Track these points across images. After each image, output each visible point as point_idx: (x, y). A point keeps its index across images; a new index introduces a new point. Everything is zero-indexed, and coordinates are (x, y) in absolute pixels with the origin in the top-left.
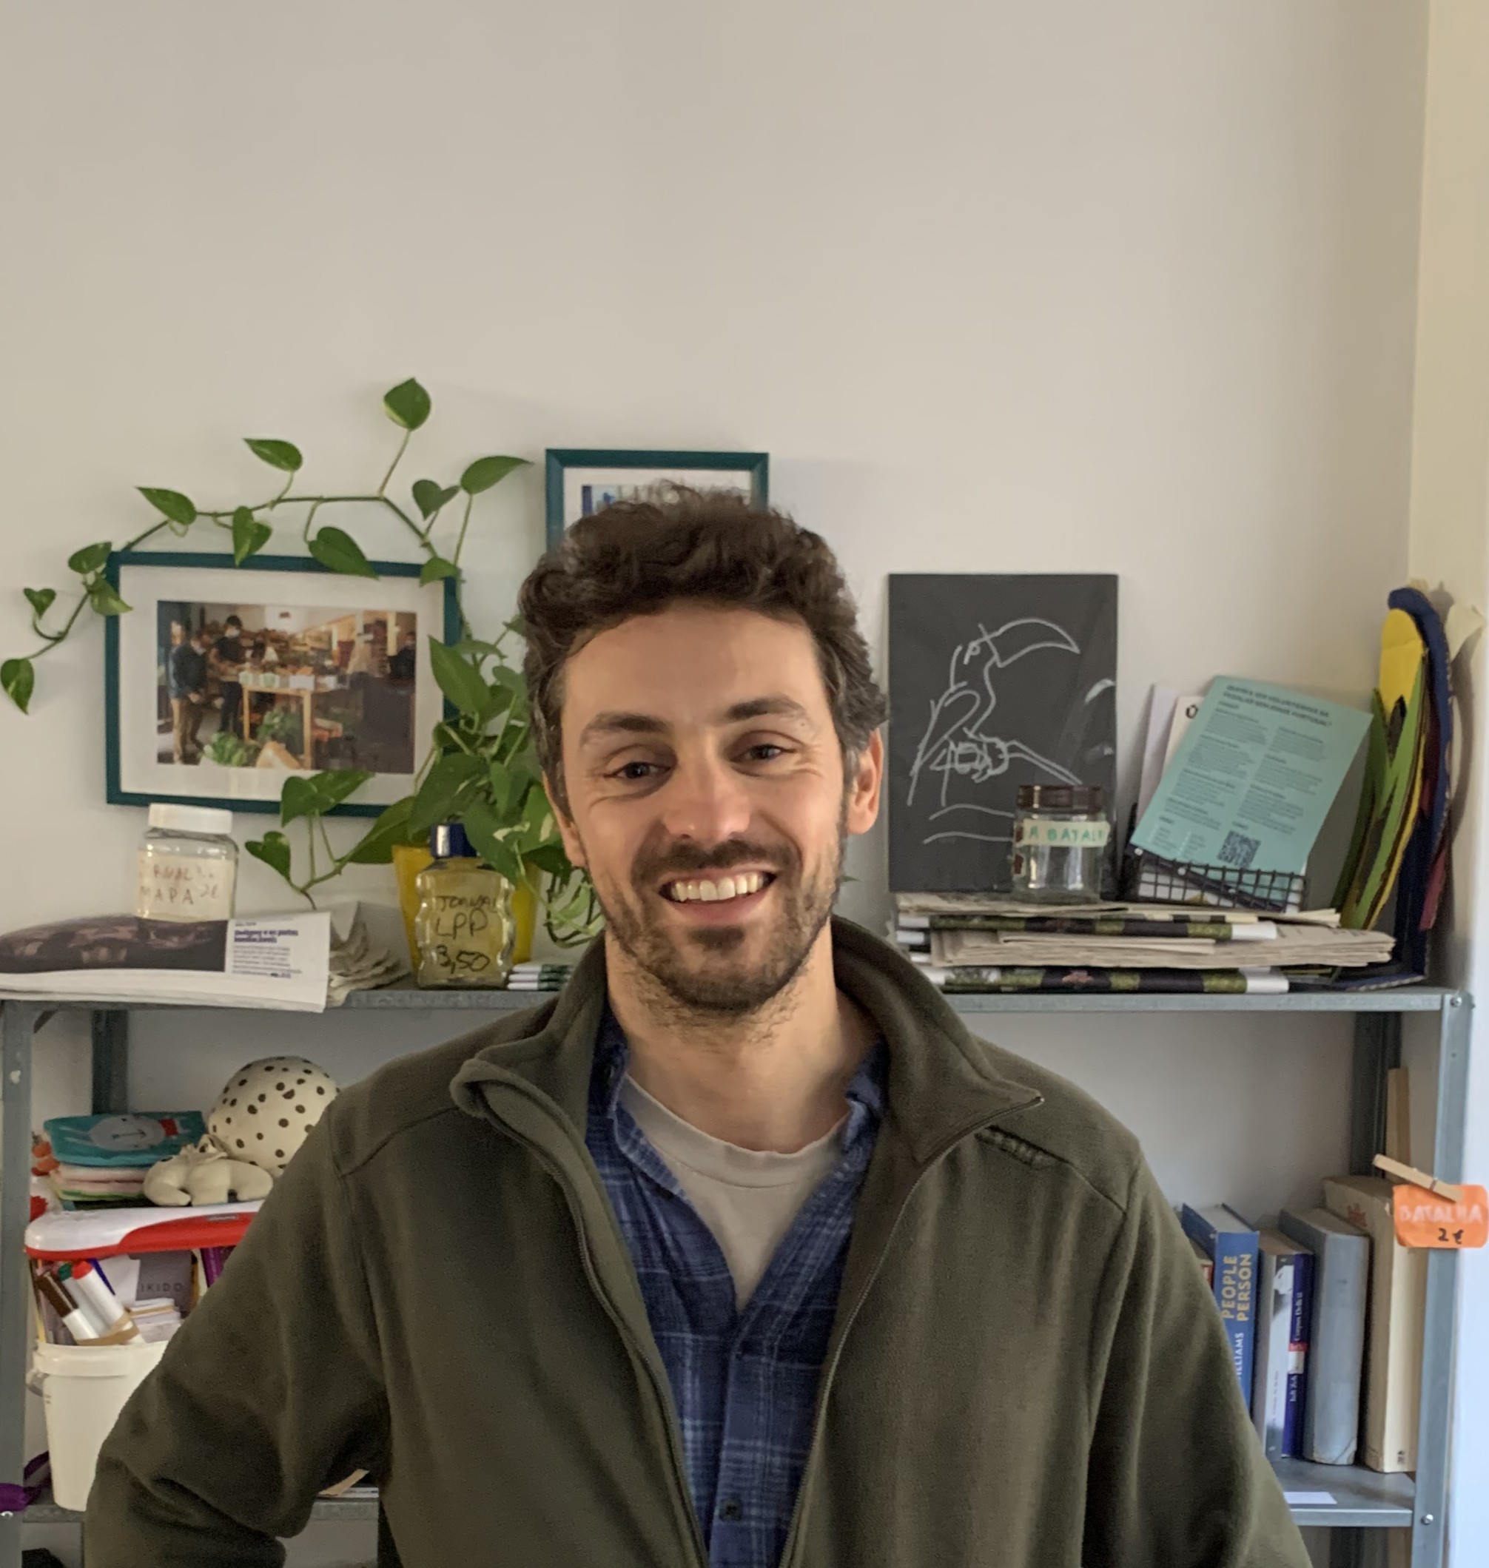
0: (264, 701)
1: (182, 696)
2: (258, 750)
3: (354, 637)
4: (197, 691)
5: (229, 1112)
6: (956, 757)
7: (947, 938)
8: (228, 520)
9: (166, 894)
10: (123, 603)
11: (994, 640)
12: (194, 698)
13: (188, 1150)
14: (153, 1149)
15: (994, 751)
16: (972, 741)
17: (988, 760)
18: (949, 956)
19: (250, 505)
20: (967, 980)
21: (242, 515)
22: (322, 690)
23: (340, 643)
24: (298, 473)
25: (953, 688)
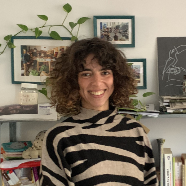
0: (41, 64)
1: (26, 63)
2: (40, 73)
3: (58, 51)
4: (28, 62)
5: (38, 141)
6: (171, 71)
7: (173, 104)
8: (34, 30)
9: (25, 100)
10: (14, 46)
11: (177, 49)
12: (28, 63)
13: (30, 148)
14: (23, 148)
15: (178, 69)
16: (173, 68)
17: (177, 71)
18: (174, 107)
19: (38, 27)
20: (177, 112)
21: (37, 29)
22: (52, 61)
23: (56, 52)
24: (47, 21)
25: (170, 58)
